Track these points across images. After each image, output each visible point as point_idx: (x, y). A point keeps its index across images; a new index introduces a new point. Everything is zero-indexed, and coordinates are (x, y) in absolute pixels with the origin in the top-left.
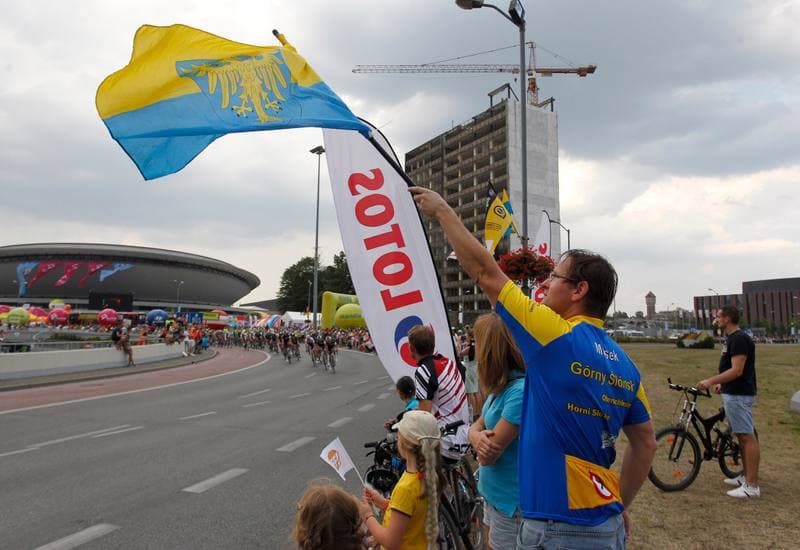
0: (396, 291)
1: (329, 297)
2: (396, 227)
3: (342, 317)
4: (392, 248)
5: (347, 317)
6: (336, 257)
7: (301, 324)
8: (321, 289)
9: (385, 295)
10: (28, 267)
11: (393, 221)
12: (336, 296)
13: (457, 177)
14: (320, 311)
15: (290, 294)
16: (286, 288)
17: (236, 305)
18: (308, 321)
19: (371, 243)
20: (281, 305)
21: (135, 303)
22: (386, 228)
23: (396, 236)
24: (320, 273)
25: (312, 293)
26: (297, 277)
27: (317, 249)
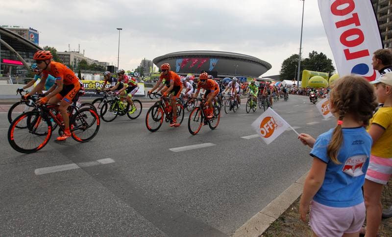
1: (306, 72)
3: (312, 82)
5: (315, 82)
6: (310, 54)
7: (291, 86)
8: (302, 69)
10: (180, 61)
12: (310, 72)
14: (300, 80)
15: (286, 72)
16: (284, 69)
17: (260, 77)
18: (295, 85)
20: (282, 77)
21: (218, 76)
24: (301, 62)
25: (297, 72)
26: (290, 64)
27: (301, 49)
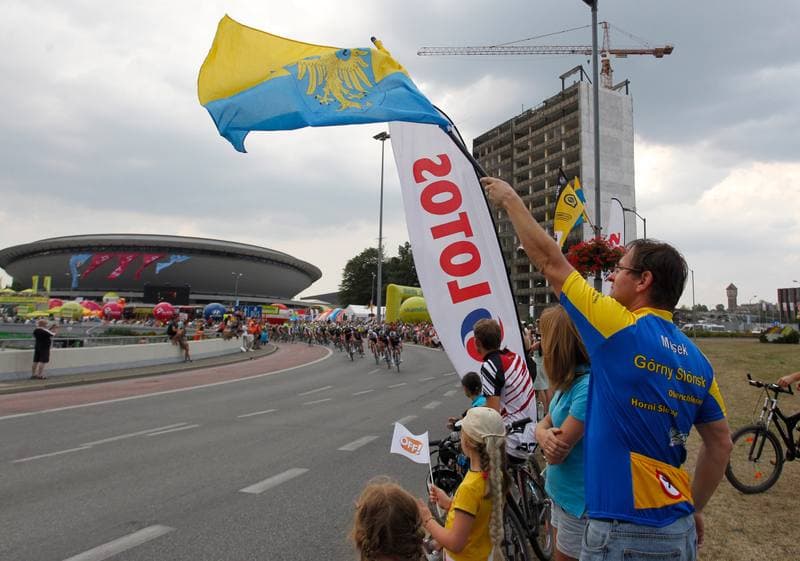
0: (463, 282)
1: (394, 290)
2: (463, 216)
3: (407, 310)
4: (459, 237)
5: (413, 310)
6: (401, 247)
7: (364, 319)
8: (385, 282)
9: (452, 286)
10: (81, 259)
11: (461, 209)
12: (401, 288)
13: (527, 163)
14: (384, 304)
15: (353, 286)
16: (349, 280)
17: (297, 298)
18: (372, 315)
19: (438, 232)
20: (344, 298)
21: (192, 297)
22: (453, 217)
23: (463, 225)
24: (384, 265)
25: (376, 285)
26: (361, 269)
27: (381, 239)
